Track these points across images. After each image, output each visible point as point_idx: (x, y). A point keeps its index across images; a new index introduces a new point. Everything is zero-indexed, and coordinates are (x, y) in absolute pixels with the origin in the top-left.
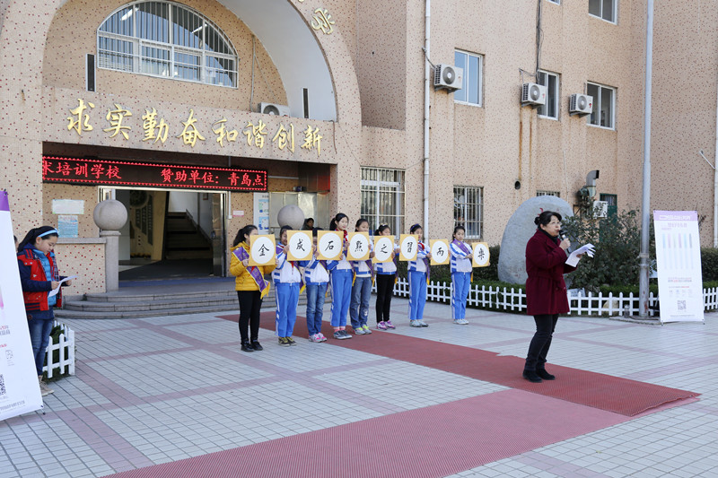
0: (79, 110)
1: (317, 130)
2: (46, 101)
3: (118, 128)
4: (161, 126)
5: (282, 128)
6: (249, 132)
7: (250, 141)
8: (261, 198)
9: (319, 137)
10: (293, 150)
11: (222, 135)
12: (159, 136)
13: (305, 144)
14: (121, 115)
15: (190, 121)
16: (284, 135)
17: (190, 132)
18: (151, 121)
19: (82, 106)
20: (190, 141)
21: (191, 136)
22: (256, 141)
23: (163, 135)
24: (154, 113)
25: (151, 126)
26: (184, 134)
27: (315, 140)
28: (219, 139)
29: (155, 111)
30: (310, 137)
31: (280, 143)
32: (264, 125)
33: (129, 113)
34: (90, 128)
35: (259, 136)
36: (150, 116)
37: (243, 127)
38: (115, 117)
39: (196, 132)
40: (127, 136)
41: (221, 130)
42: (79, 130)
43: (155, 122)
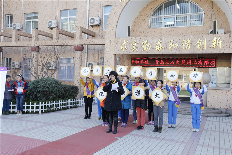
0: (124, 44)
1: (219, 38)
2: (116, 42)
3: (134, 48)
4: (148, 46)
5: (200, 40)
6: (183, 44)
7: (183, 47)
8: (213, 70)
9: (220, 42)
10: (205, 49)
11: (171, 46)
12: (148, 49)
13: (212, 46)
14: (136, 44)
15: (159, 42)
16: (200, 43)
17: (158, 46)
18: (145, 44)
19: (125, 42)
20: (158, 50)
21: (159, 48)
22: (186, 47)
23: (149, 49)
24: (146, 41)
25: (145, 46)
26: (156, 47)
27: (218, 43)
28: (170, 48)
29: (146, 40)
30: (215, 42)
31: (198, 47)
32: (190, 40)
33: (138, 42)
34: (127, 49)
35: (188, 45)
36: (145, 42)
37: (180, 42)
38: (134, 44)
39: (161, 46)
40: (137, 50)
41: (171, 44)
42: (123, 50)
43: (146, 44)
